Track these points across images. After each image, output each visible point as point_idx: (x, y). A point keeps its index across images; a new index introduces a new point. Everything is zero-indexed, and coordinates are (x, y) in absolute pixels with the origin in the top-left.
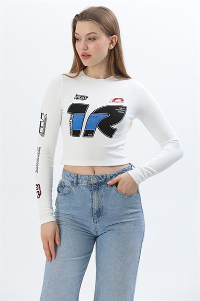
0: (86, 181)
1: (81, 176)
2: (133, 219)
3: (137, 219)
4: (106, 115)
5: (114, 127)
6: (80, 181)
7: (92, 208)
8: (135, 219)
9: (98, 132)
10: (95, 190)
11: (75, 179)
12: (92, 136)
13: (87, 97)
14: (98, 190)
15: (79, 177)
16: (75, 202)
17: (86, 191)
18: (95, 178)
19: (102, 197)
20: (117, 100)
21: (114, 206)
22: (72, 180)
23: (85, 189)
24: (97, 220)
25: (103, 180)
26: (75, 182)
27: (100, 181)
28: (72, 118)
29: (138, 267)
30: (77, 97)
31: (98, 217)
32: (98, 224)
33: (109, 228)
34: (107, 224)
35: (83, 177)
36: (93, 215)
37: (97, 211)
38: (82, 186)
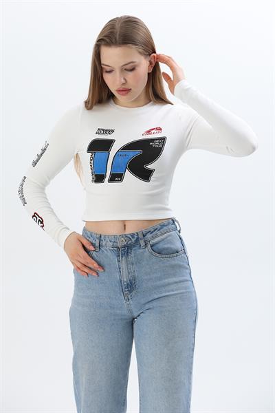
0: (111, 244)
1: (105, 236)
2: (179, 292)
3: (184, 291)
4: (138, 153)
6: (104, 243)
7: (121, 281)
8: (182, 291)
9: (128, 175)
10: (123, 254)
11: (97, 241)
12: (121, 181)
13: (113, 131)
14: (127, 255)
15: (102, 238)
17: (111, 258)
18: (123, 239)
19: (133, 264)
20: (152, 132)
21: (150, 275)
22: (94, 242)
23: (109, 253)
24: (129, 296)
25: (133, 240)
26: (97, 245)
27: (129, 243)
28: (93, 159)
29: (192, 357)
30: (100, 131)
31: (130, 291)
32: (131, 301)
33: (147, 306)
34: (143, 301)
35: (107, 239)
36: (122, 290)
37: (128, 284)
38: (106, 250)
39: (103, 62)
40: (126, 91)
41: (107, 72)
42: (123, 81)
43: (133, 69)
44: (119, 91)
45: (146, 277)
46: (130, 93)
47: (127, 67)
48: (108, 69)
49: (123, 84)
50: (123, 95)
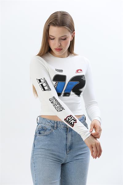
0: (63, 126)
1: (60, 122)
4: (77, 83)
5: (81, 90)
6: (59, 125)
10: (69, 131)
11: (55, 124)
12: (69, 96)
14: (71, 131)
15: (58, 123)
16: (54, 141)
17: (63, 133)
19: (73, 136)
20: (79, 71)
22: (53, 125)
23: (62, 131)
24: (69, 152)
28: (56, 85)
31: (70, 150)
32: (69, 155)
36: (67, 149)
37: (69, 146)
38: (60, 129)
39: (50, 34)
40: (60, 49)
41: (52, 39)
42: (60, 45)
43: (65, 39)
44: (56, 49)
45: (77, 143)
46: (62, 51)
47: (62, 38)
48: (52, 38)
49: (59, 46)
50: (58, 51)
